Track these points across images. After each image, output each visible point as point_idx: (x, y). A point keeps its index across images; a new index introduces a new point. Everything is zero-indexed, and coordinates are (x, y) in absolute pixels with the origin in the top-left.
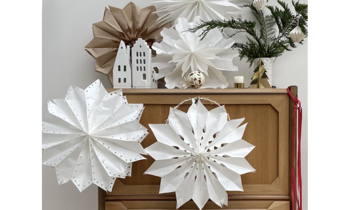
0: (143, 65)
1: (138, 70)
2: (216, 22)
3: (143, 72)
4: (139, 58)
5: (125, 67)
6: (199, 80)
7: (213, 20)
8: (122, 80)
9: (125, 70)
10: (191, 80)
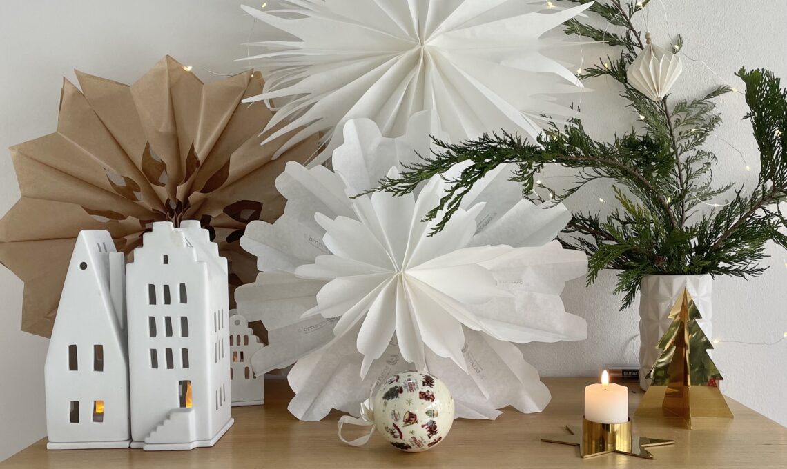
0: (177, 343)
1: (155, 364)
2: (501, 142)
3: (179, 373)
4: (160, 311)
5: (99, 350)
6: (427, 419)
7: (485, 136)
8: (86, 413)
9: (99, 366)
10: (390, 422)
